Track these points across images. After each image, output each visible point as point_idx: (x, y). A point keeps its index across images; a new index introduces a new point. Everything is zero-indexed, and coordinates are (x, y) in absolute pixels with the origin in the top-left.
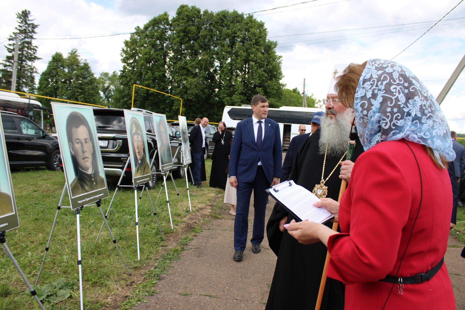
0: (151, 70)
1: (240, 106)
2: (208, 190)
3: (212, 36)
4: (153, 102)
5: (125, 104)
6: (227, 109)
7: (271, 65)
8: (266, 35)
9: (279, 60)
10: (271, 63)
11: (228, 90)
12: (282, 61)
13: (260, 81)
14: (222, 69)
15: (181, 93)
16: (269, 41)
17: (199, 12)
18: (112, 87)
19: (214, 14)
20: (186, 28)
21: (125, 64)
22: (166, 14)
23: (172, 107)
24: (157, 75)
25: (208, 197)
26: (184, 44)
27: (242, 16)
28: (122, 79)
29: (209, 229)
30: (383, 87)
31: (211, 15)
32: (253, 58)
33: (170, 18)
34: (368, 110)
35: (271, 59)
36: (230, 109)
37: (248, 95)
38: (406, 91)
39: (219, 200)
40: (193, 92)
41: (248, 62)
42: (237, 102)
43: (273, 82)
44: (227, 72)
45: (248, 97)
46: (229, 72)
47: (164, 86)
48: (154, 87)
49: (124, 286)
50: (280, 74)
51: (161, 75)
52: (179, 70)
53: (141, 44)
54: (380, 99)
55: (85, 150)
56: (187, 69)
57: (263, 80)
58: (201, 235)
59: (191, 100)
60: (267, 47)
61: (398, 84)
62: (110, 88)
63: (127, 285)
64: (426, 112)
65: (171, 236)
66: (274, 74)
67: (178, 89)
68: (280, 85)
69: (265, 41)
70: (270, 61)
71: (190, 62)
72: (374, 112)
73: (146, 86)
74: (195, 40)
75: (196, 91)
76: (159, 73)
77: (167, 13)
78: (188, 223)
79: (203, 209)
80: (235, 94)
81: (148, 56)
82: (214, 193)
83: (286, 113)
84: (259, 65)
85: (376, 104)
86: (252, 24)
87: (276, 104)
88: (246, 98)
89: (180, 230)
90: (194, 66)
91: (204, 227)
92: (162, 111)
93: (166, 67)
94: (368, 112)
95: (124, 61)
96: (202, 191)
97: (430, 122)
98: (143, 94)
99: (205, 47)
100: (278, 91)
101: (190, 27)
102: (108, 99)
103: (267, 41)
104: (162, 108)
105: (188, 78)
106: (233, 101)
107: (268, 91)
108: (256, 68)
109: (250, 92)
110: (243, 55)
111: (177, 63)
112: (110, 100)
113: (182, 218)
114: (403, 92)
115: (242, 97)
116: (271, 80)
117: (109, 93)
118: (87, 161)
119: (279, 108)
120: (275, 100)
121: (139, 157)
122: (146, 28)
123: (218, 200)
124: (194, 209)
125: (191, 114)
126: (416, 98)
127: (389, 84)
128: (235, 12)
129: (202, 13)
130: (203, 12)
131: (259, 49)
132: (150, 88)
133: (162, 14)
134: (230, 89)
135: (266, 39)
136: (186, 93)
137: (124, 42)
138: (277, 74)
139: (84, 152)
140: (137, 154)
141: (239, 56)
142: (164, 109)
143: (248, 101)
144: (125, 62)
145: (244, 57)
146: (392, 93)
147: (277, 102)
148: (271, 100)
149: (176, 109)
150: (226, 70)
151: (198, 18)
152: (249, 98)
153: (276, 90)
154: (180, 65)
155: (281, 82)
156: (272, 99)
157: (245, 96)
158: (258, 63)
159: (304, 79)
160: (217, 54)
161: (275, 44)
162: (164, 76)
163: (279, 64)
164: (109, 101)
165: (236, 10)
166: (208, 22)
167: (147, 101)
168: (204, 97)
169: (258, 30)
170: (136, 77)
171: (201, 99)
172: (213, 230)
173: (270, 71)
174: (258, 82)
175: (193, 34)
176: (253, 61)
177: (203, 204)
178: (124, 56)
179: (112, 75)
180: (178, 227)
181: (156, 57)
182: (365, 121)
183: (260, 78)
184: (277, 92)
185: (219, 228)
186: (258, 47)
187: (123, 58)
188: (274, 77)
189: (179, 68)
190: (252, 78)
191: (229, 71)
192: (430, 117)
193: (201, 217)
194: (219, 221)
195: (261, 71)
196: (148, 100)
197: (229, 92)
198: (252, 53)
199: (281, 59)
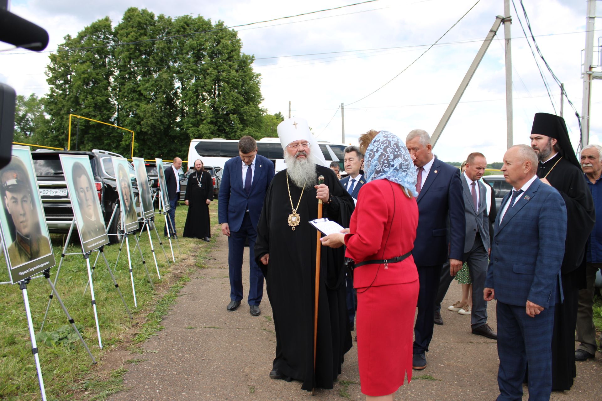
0: (91, 93)
1: (210, 138)
2: (187, 240)
3: (171, 48)
4: (95, 136)
5: (56, 140)
6: (194, 143)
7: (248, 85)
8: (240, 47)
9: (257, 79)
10: (248, 82)
11: (193, 118)
12: (261, 80)
13: (234, 107)
14: (185, 92)
15: (132, 124)
16: (244, 54)
17: (152, 17)
18: (30, 116)
19: (173, 21)
20: (136, 39)
21: (53, 86)
22: (107, 19)
23: (121, 143)
24: (99, 101)
25: (188, 248)
26: (133, 59)
27: (208, 24)
28: (50, 106)
29: (197, 278)
30: (383, 148)
31: (168, 21)
32: (225, 78)
33: (114, 25)
34: (372, 158)
35: (247, 78)
36: (198, 143)
37: (219, 124)
38: (396, 153)
39: (201, 250)
40: (148, 121)
41: (218, 82)
42: (205, 134)
43: (250, 107)
44: (193, 96)
45: (219, 126)
46: (194, 96)
47: (108, 114)
48: (95, 117)
49: (130, 327)
50: (259, 96)
51: (104, 101)
52: (128, 94)
53: (75, 59)
54: (379, 153)
55: (88, 198)
56: (138, 93)
57: (238, 105)
58: (191, 283)
59: (146, 133)
60: (243, 63)
61: (392, 148)
62: (27, 117)
63: (133, 326)
64: (403, 167)
65: (159, 286)
66: (251, 96)
67: (128, 118)
68: (259, 110)
69: (239, 56)
70: (246, 80)
71: (143, 83)
72: (375, 160)
73: (84, 116)
74: (149, 54)
75: (152, 121)
76: (101, 98)
77: (109, 18)
78: (174, 273)
79: (186, 260)
80: (203, 124)
81: (86, 76)
82: (194, 243)
83: (268, 145)
84: (232, 86)
85: (377, 155)
86: (223, 34)
87: (255, 135)
88: (217, 127)
89: (167, 279)
90: (148, 89)
91: (192, 276)
92: (106, 148)
93: (110, 89)
94: (372, 159)
95: (50, 81)
96: (179, 242)
97: (405, 174)
98: (80, 127)
99: (161, 63)
100: (257, 118)
101: (142, 37)
102: (25, 132)
103: (241, 54)
104: (107, 144)
105: (141, 105)
106: (200, 132)
107: (245, 118)
108: (229, 90)
109: (222, 120)
110: (213, 74)
111: (125, 85)
112: (28, 133)
113: (166, 269)
114: (393, 153)
115: (212, 126)
116: (247, 104)
117: (26, 124)
118: (90, 209)
119: (259, 140)
120: (254, 129)
121: (127, 204)
122: (81, 36)
123: (199, 251)
124: (177, 259)
125: (146, 150)
126: (400, 158)
127: (387, 147)
128: (200, 18)
129: (156, 18)
130: (158, 17)
131: (233, 66)
132: (90, 118)
133: (102, 19)
134: (196, 117)
135: (239, 52)
136: (139, 123)
137: (49, 57)
138: (255, 97)
139: (87, 200)
140: (126, 201)
141: (208, 74)
142: (109, 145)
143: (219, 132)
144: (53, 84)
145: (215, 77)
146: (387, 152)
147: (256, 131)
148: (249, 130)
149: (126, 144)
150: (191, 92)
151: (151, 25)
152: (221, 128)
153: (254, 117)
154: (129, 87)
155: (260, 106)
156: (251, 129)
157: (216, 125)
158: (231, 84)
159: (290, 103)
160: (178, 72)
161: (252, 59)
162: (108, 102)
163: (257, 84)
164: (26, 134)
165: (201, 15)
166: (164, 31)
167: (87, 136)
168: (162, 128)
169: (230, 41)
170: (69, 103)
171: (159, 130)
172: (201, 278)
173: (246, 93)
174: (231, 107)
175: (146, 46)
176: (224, 81)
177: (185, 255)
178: (51, 75)
179: (29, 99)
180: (164, 277)
181: (97, 77)
182: (369, 164)
183: (235, 103)
184: (255, 120)
185: (208, 276)
186: (231, 63)
187: (48, 78)
188: (251, 101)
189: (128, 90)
190: (224, 103)
191: (195, 94)
192: (405, 171)
193: (186, 267)
194: (205, 270)
195: (235, 93)
196: (88, 134)
197: (195, 121)
198: (223, 72)
199: (259, 77)
